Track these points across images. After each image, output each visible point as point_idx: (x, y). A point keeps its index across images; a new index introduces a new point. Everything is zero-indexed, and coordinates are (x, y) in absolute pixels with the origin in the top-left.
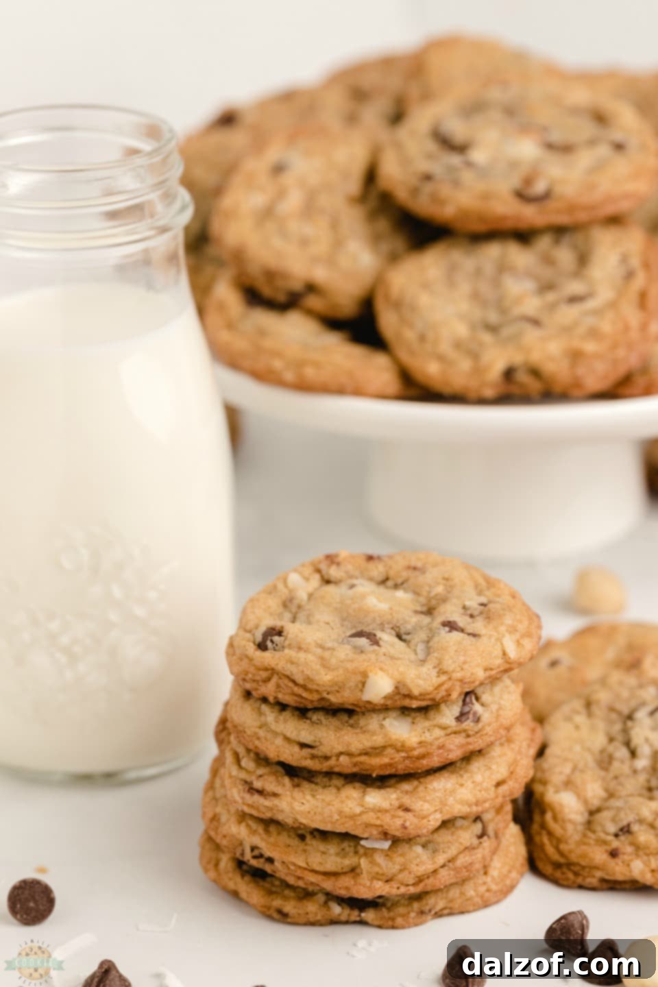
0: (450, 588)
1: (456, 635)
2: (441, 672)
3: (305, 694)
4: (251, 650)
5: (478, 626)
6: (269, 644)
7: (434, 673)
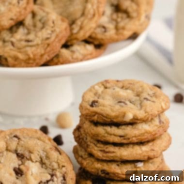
0: (143, 89)
1: (149, 102)
2: (146, 112)
3: (106, 119)
4: (89, 107)
5: (154, 99)
6: (94, 105)
7: (144, 112)
